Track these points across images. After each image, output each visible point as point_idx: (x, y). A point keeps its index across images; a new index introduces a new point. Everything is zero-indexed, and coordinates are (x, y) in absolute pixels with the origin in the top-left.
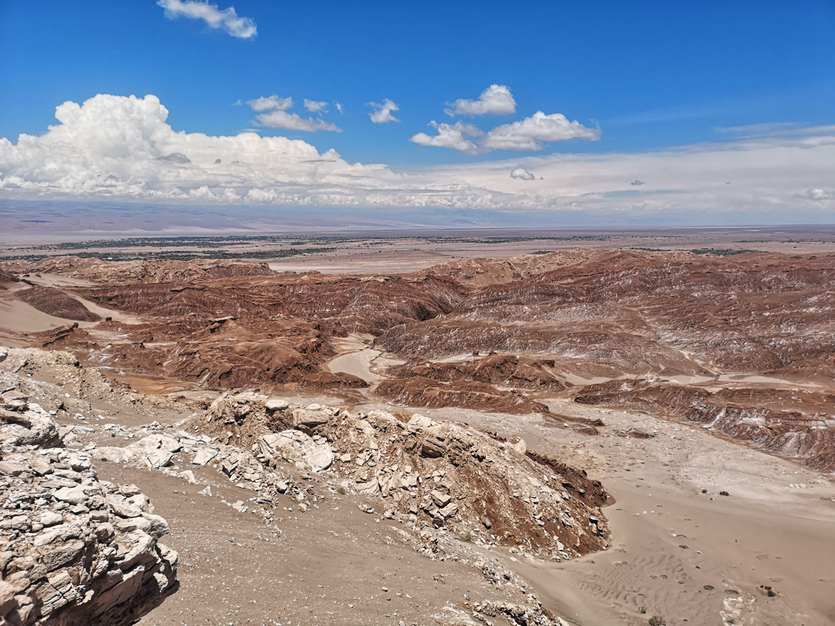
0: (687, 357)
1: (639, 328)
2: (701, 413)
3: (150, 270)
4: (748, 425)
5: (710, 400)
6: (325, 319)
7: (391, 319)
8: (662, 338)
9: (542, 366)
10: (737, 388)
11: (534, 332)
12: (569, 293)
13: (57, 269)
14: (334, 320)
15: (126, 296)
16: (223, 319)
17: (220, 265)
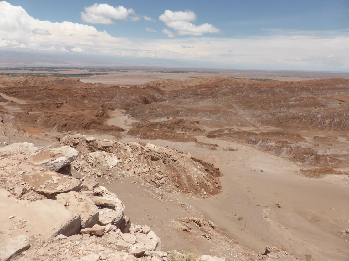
0: (248, 120)
1: (231, 108)
2: (253, 141)
3: (28, 81)
4: (269, 145)
5: (256, 136)
6: (105, 103)
7: (132, 103)
8: (239, 112)
9: (194, 123)
10: (266, 132)
11: (191, 110)
12: (204, 94)
14: (109, 104)
15: (19, 92)
16: (62, 102)
17: (59, 79)
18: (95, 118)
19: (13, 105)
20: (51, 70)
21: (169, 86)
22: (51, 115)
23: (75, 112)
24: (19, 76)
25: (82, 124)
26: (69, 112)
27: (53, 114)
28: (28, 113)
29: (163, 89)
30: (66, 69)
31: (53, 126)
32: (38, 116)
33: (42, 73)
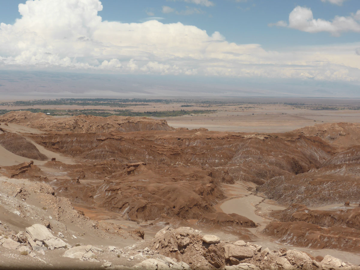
3: (79, 123)
6: (216, 168)
7: (270, 171)
13: (17, 120)
14: (223, 169)
15: (65, 142)
16: (137, 164)
17: (130, 121)
18: (197, 197)
19: (55, 165)
20: (115, 105)
21: (343, 137)
22: (118, 187)
23: (159, 183)
24: (62, 115)
25: (174, 207)
26: (150, 183)
27: (121, 185)
28: (78, 182)
29: (331, 143)
30: (140, 103)
31: (120, 208)
32: (95, 187)
33: (100, 110)
